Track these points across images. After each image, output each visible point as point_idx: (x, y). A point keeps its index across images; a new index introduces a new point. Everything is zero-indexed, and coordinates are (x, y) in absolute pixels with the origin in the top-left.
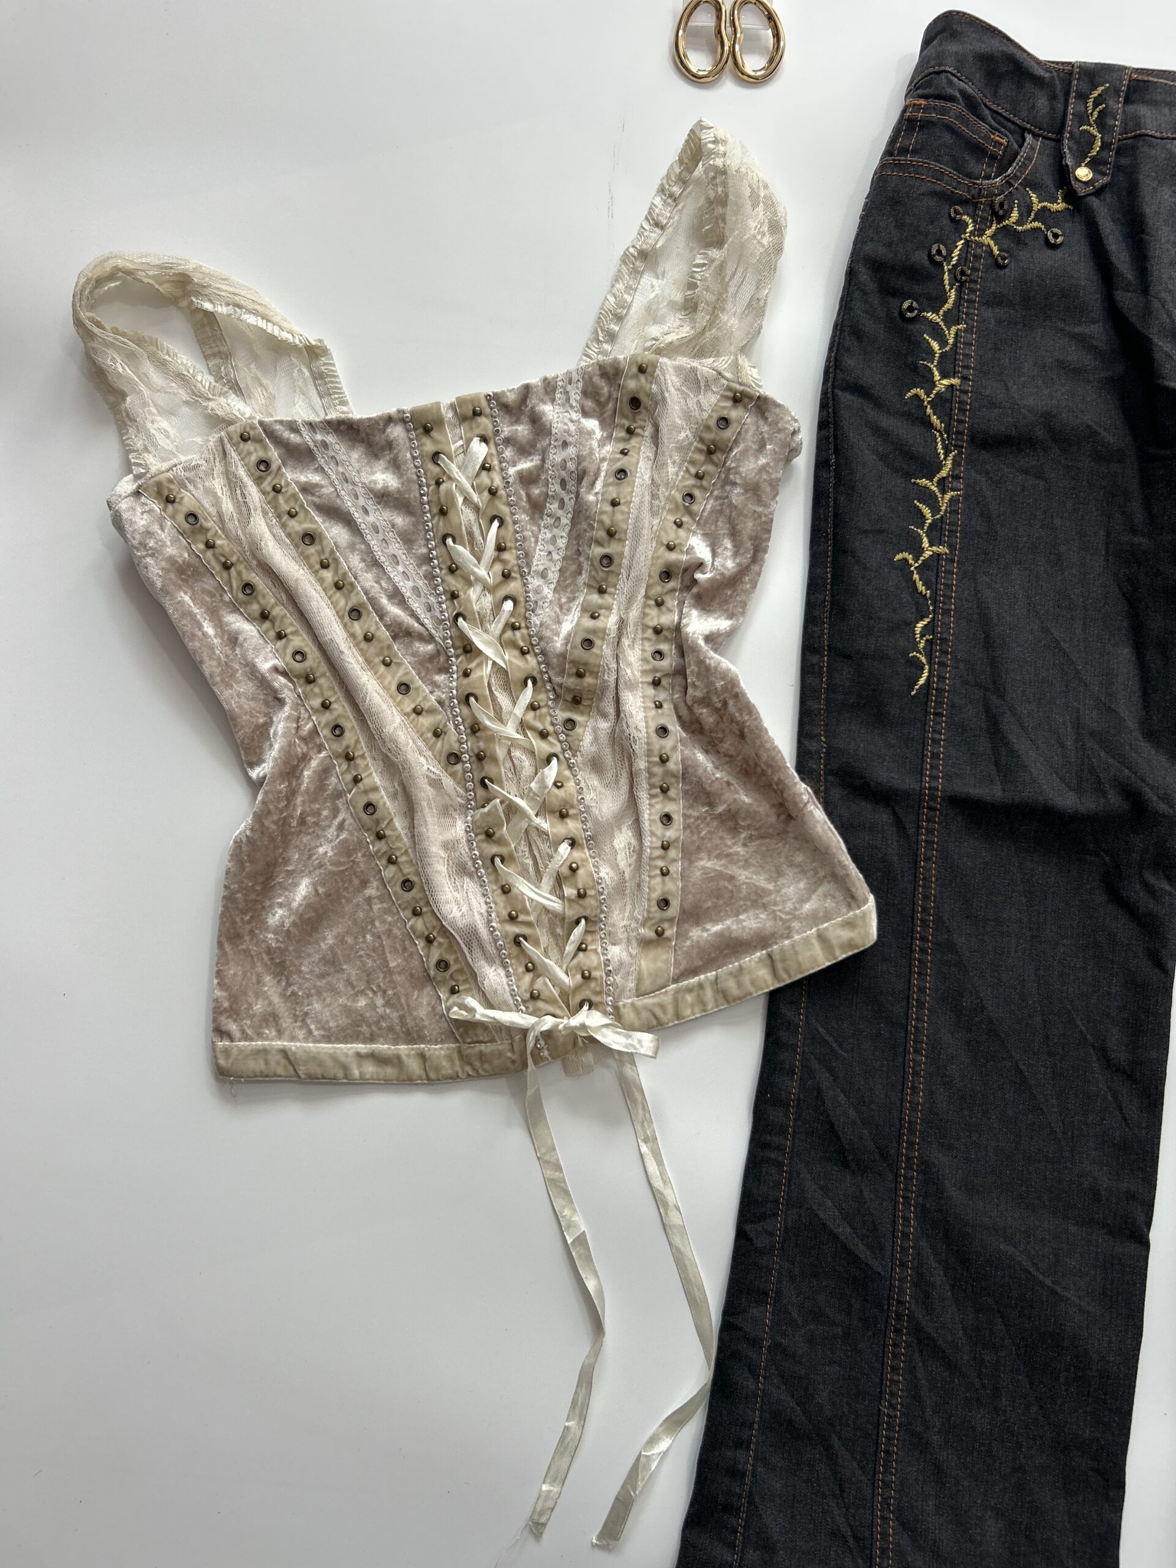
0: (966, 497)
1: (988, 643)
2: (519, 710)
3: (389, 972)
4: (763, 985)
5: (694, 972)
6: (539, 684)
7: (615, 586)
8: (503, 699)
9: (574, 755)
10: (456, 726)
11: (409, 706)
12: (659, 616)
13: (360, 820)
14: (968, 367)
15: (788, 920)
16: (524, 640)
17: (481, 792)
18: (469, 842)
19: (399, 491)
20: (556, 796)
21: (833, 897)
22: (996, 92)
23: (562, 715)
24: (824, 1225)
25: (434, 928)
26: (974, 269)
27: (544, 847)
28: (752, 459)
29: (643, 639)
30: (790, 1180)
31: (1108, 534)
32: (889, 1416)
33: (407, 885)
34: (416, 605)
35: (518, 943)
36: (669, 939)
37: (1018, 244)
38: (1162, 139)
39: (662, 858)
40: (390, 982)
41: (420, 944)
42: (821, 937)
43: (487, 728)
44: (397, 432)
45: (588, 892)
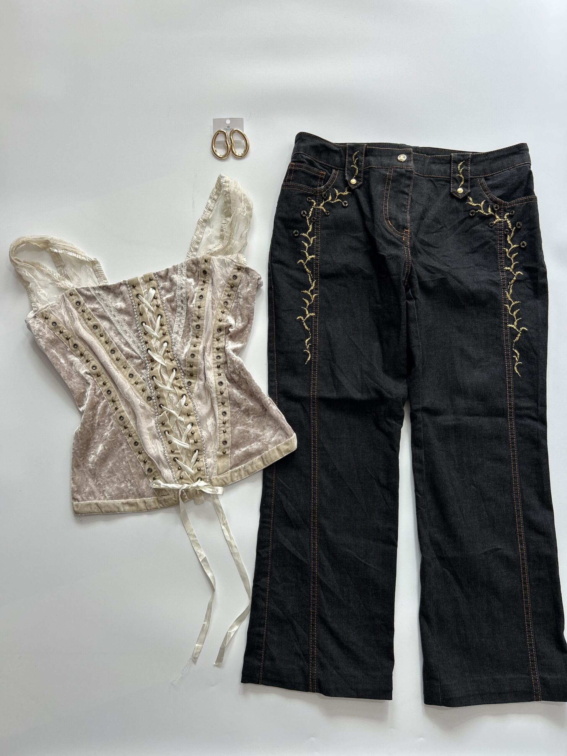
0: (320, 295)
1: (330, 345)
2: (171, 380)
3: (132, 474)
4: (260, 467)
5: (237, 465)
6: (178, 370)
7: (201, 335)
8: (165, 377)
9: (191, 394)
10: (150, 387)
11: (133, 382)
12: (218, 344)
13: (118, 422)
14: (317, 251)
15: (267, 444)
16: (171, 356)
17: (159, 409)
18: (156, 427)
19: (125, 308)
20: (186, 409)
21: (282, 435)
22: (320, 157)
23: (186, 381)
24: (286, 548)
25: (146, 458)
26: (317, 217)
27: (182, 427)
28: (245, 289)
29: (213, 352)
30: (273, 533)
31: (370, 304)
32: (313, 612)
33: (136, 443)
34: (134, 347)
35: (175, 461)
36: (228, 455)
37: (333, 207)
38: (378, 168)
39: (224, 427)
40: (132, 477)
41: (142, 464)
42: (278, 449)
43: (160, 387)
44: (123, 288)
45: (198, 441)
